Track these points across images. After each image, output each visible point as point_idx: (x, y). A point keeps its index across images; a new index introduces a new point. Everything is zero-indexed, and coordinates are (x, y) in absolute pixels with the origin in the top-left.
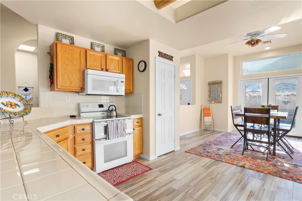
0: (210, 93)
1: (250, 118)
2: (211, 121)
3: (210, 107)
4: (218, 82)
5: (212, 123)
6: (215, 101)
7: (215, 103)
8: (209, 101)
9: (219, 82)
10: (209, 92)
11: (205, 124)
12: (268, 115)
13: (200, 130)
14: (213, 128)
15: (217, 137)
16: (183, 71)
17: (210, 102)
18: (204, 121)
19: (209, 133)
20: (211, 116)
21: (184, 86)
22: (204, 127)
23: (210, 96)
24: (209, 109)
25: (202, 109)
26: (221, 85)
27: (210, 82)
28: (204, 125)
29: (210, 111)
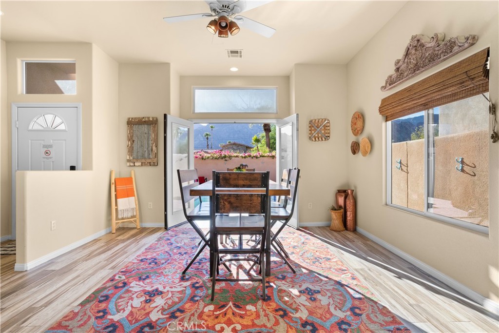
0: (132, 144)
1: (226, 200)
2: (135, 206)
3: (131, 174)
4: (150, 121)
5: (138, 212)
6: (143, 161)
7: (142, 165)
8: (129, 161)
9: (151, 119)
10: (129, 140)
11: (120, 217)
12: (265, 189)
13: (108, 232)
14: (141, 221)
15: (146, 246)
16: (56, 81)
17: (132, 164)
18: (117, 210)
19: (128, 239)
20: (134, 196)
21: (58, 120)
22: (117, 223)
23: (131, 150)
24: (129, 180)
25: (113, 181)
26: (155, 127)
27: (133, 118)
28: (117, 219)
29: (132, 183)
